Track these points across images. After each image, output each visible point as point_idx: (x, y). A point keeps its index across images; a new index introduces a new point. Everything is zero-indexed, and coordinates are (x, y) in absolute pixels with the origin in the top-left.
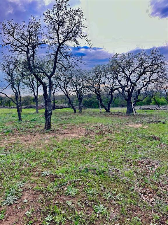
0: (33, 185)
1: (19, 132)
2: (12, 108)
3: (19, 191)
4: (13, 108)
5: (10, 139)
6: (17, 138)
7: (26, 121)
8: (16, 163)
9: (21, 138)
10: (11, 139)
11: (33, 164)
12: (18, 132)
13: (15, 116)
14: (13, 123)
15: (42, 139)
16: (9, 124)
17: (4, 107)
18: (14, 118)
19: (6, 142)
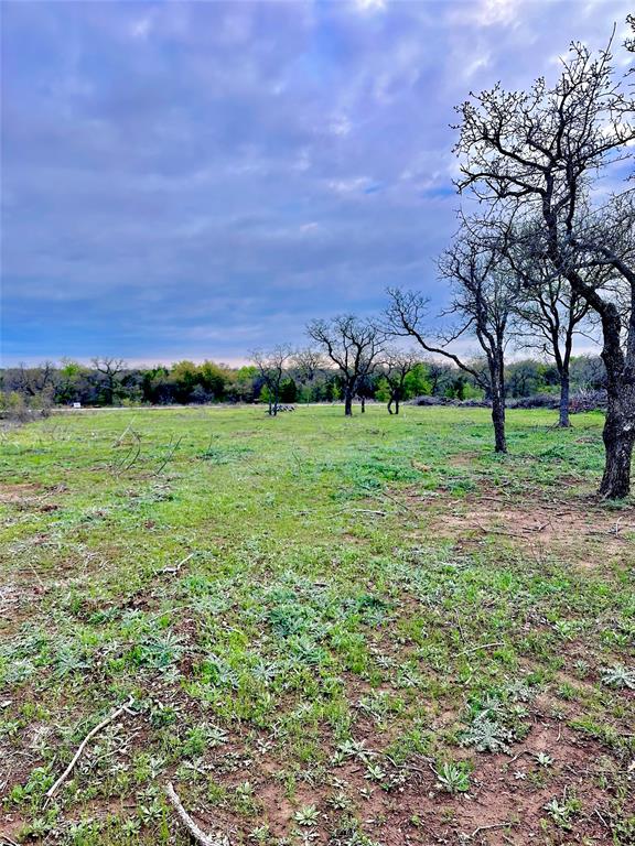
0: (570, 707)
1: (501, 493)
2: (467, 404)
3: (516, 714)
4: (474, 404)
5: (468, 515)
6: (495, 513)
7: (523, 456)
8: (499, 608)
9: (509, 517)
10: (473, 515)
11: (563, 625)
12: (495, 492)
13: (480, 433)
14: (476, 460)
15: (593, 534)
16: (462, 459)
17: (444, 403)
18: (480, 441)
19: (455, 522)
